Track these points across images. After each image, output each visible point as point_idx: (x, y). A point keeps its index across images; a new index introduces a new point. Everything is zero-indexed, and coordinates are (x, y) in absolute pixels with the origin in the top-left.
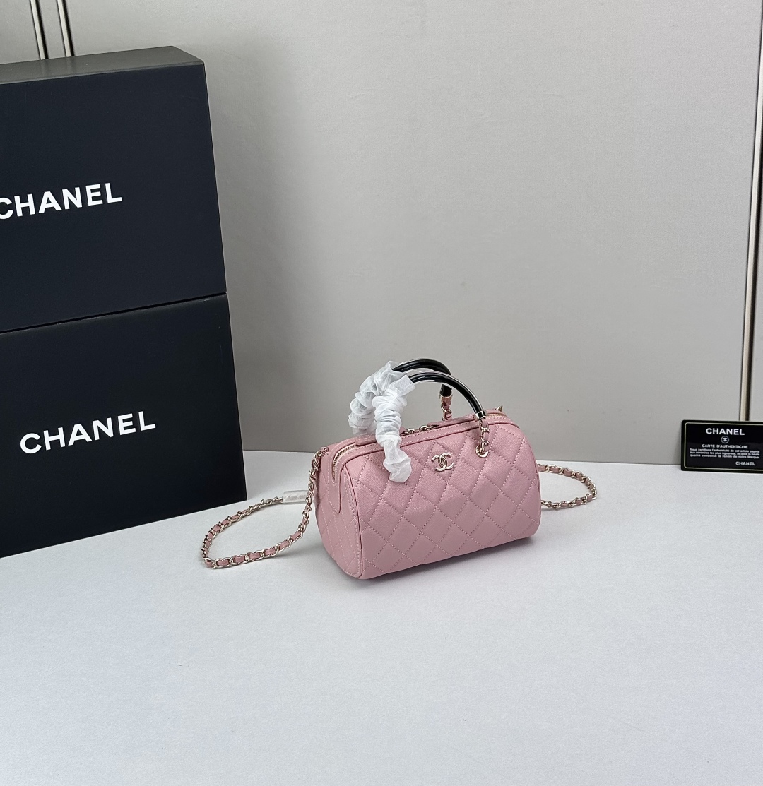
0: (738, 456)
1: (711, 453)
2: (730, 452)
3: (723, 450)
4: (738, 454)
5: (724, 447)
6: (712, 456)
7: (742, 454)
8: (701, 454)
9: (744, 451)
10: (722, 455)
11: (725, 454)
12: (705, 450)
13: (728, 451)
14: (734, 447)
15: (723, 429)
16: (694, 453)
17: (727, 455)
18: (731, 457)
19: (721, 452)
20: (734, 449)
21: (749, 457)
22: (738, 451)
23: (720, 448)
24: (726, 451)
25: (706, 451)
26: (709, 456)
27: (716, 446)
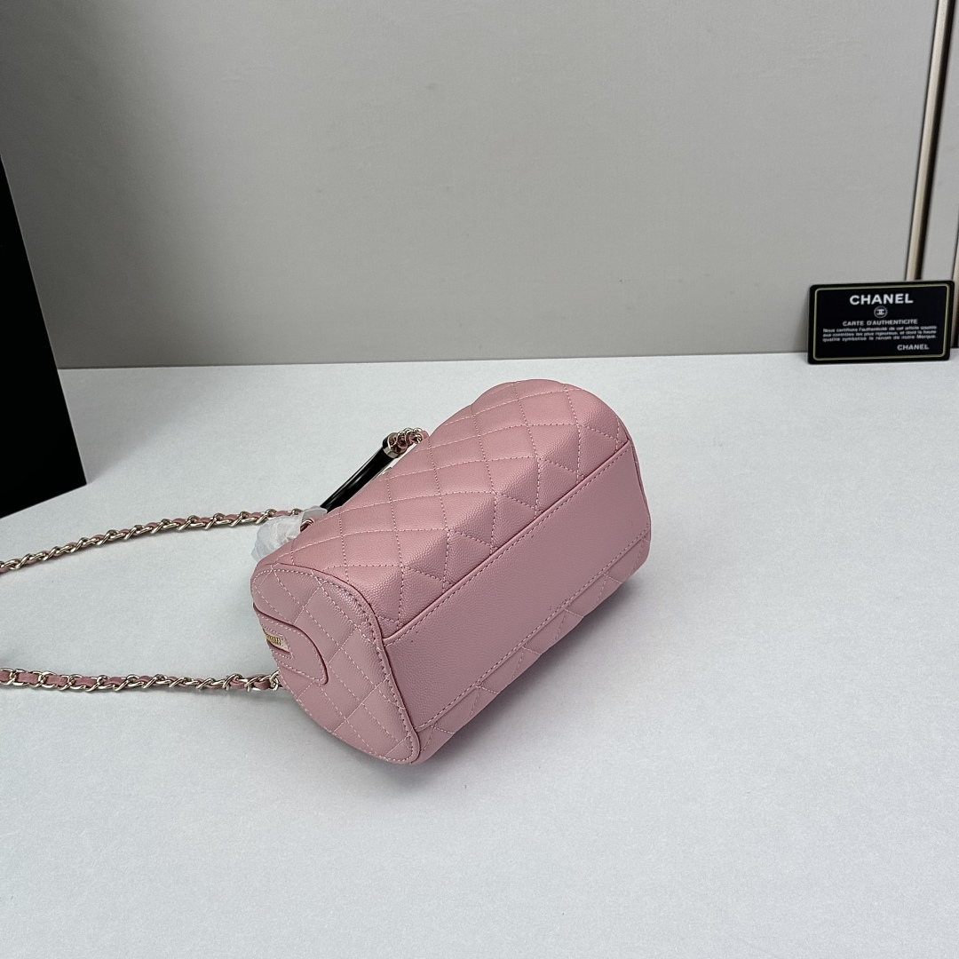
0: (901, 336)
1: (858, 334)
2: (888, 331)
3: (877, 329)
4: (902, 333)
5: (879, 323)
6: (858, 339)
7: (908, 333)
8: (841, 337)
9: (912, 328)
10: (875, 336)
11: (881, 334)
12: (848, 330)
13: (885, 329)
14: (896, 322)
15: (877, 296)
16: (830, 335)
17: (882, 335)
18: (890, 338)
19: (874, 332)
20: (895, 326)
21: (919, 337)
22: (902, 328)
23: (872, 326)
24: (881, 330)
25: (849, 332)
26: (853, 339)
27: (865, 323)
